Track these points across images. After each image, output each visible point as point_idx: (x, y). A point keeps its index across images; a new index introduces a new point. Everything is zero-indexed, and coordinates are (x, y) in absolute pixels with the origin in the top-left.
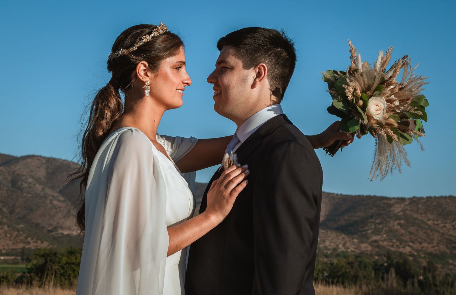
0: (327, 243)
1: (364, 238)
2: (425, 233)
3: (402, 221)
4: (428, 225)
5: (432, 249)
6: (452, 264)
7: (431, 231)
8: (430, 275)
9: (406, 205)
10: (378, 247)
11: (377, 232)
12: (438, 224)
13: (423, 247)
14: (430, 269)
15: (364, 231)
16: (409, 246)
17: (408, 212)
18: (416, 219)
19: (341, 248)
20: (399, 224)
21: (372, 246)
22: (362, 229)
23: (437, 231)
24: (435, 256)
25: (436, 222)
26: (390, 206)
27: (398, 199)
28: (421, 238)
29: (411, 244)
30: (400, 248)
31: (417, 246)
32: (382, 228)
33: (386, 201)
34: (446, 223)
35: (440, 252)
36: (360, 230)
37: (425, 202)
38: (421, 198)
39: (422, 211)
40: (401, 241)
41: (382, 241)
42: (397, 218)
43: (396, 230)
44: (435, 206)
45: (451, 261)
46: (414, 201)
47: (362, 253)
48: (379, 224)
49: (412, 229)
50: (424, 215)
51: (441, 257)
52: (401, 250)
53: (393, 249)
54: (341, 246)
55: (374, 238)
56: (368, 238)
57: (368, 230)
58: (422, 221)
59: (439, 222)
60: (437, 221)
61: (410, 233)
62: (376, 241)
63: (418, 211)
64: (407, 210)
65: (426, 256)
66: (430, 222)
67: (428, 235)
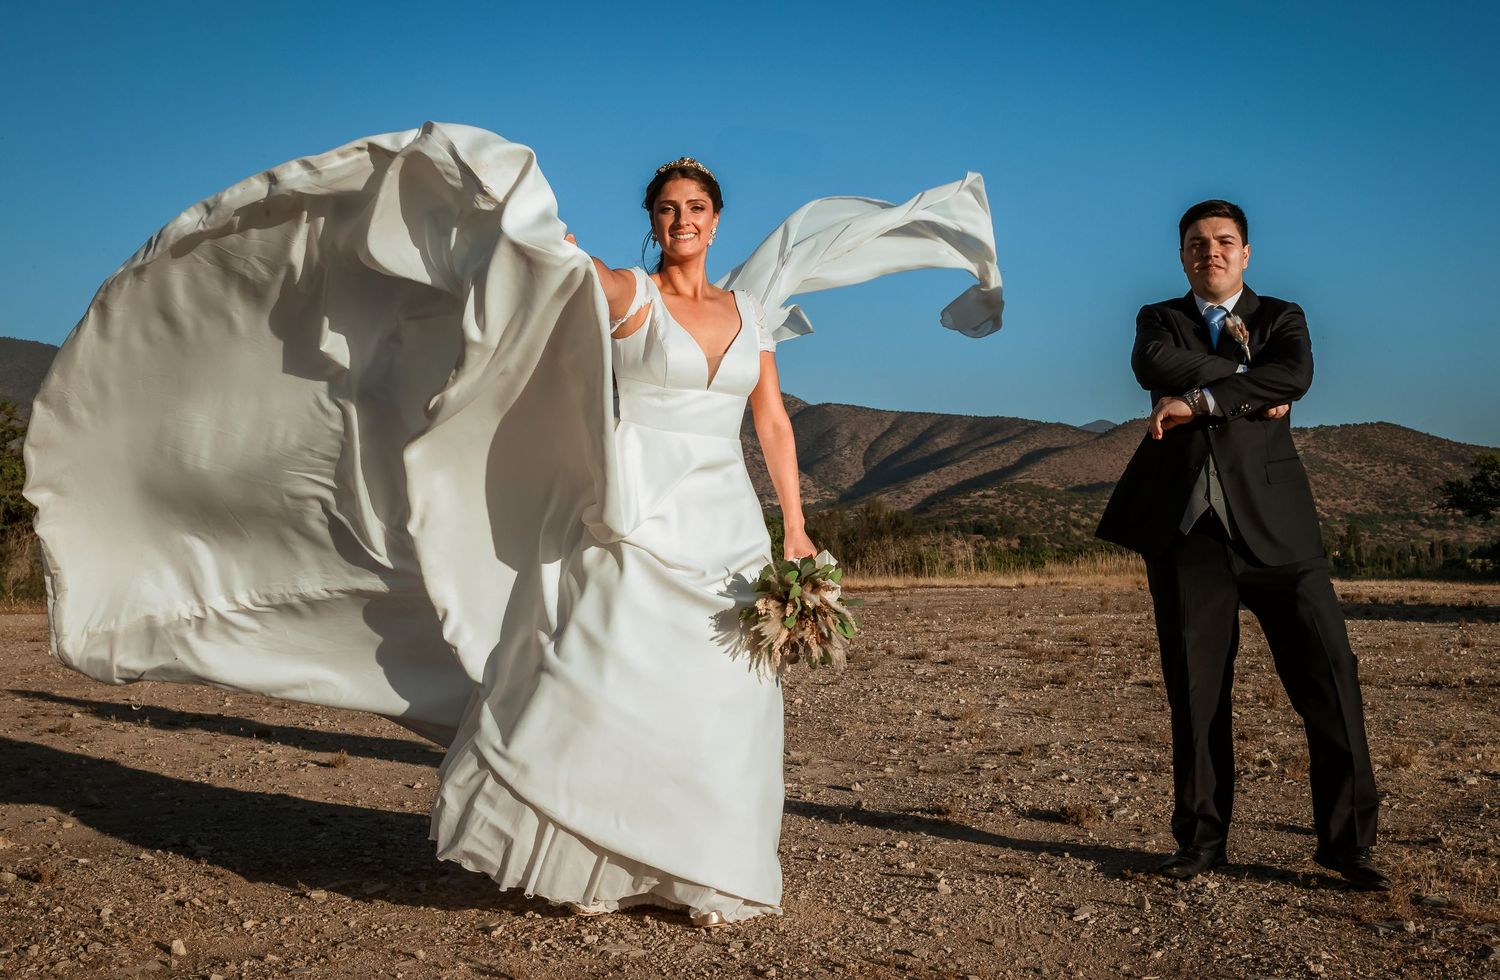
2: (1340, 482)
4: (1347, 470)
6: (1387, 531)
7: (1351, 479)
8: (1352, 552)
12: (1362, 468)
13: (1339, 505)
14: (1351, 539)
17: (1312, 451)
18: (1326, 460)
23: (1359, 479)
24: (1358, 518)
25: (1357, 465)
28: (1334, 491)
31: (1327, 504)
34: (1375, 466)
35: (1368, 511)
37: (1339, 434)
38: (1332, 427)
39: (1335, 448)
44: (1357, 440)
45: (1385, 526)
46: (1321, 433)
49: (1319, 477)
50: (1338, 454)
51: (1370, 519)
58: (1335, 463)
59: (1363, 465)
60: (1360, 463)
63: (1327, 447)
64: (1309, 447)
65: (1344, 518)
66: (1348, 466)
67: (1346, 486)
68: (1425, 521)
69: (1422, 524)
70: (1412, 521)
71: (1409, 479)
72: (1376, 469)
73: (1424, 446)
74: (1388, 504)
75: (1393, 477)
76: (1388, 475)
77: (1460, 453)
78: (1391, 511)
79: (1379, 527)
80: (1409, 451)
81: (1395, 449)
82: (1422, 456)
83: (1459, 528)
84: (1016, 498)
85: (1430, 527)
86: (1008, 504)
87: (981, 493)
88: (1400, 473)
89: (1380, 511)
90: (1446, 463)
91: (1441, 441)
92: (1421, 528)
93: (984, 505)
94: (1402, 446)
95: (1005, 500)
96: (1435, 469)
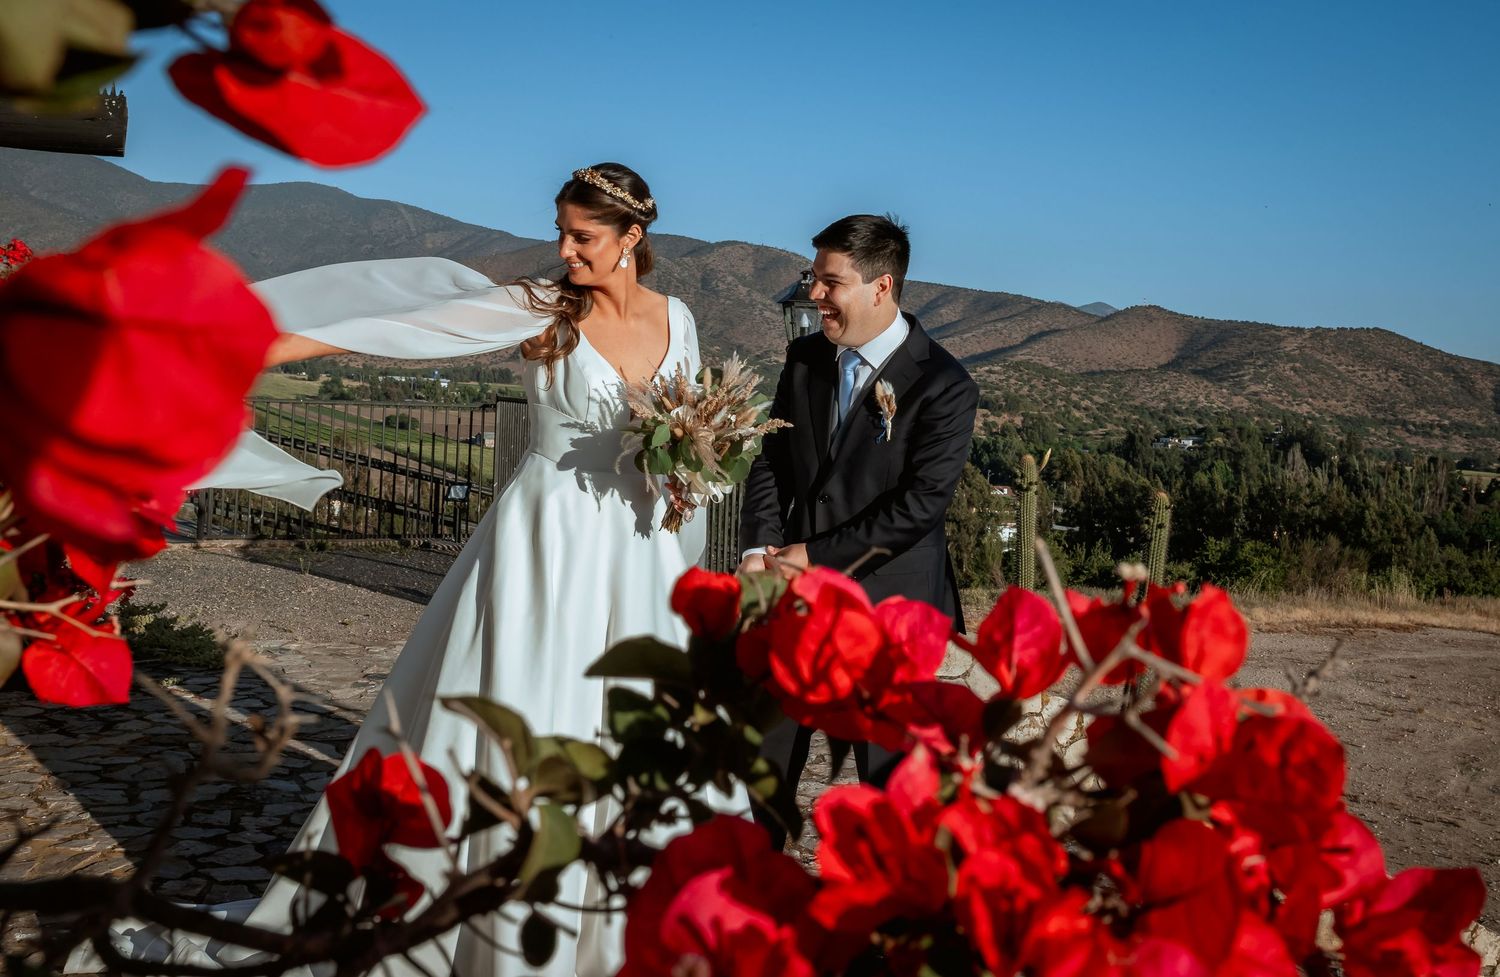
0: (1181, 394)
1: (1238, 386)
2: (1333, 384)
3: (1298, 365)
4: (1339, 372)
5: (1344, 410)
6: (1374, 435)
7: (1343, 381)
9: (1305, 340)
10: (1259, 402)
11: (1258, 379)
12: (1354, 371)
13: (1329, 406)
15: (1236, 377)
16: (1306, 402)
17: (1307, 351)
18: (1320, 361)
19: (1203, 402)
20: (1292, 369)
21: (1250, 400)
22: (1236, 374)
23: (1352, 382)
24: (1348, 420)
25: (1350, 368)
26: (1279, 339)
27: (1292, 329)
28: (1326, 392)
29: (1310, 400)
30: (1292, 405)
31: (1319, 403)
32: (1266, 374)
33: (1273, 331)
34: (1368, 370)
35: (1356, 414)
36: (1232, 374)
37: (1335, 336)
38: (1329, 330)
39: (1330, 351)
40: (1295, 395)
41: (1265, 393)
42: (1291, 359)
43: (1288, 378)
44: (1350, 342)
45: (1373, 430)
46: (1318, 334)
47: (1234, 410)
48: (1261, 367)
49: (1312, 377)
50: (1333, 356)
52: (1295, 409)
53: (1282, 407)
54: (1201, 398)
55: (1254, 388)
56: (1244, 388)
57: (1243, 375)
58: (1328, 365)
59: (1356, 368)
60: (1353, 366)
61: (1310, 383)
62: (1256, 394)
63: (1323, 349)
64: (1305, 347)
65: (1335, 420)
66: (1341, 368)
67: (1338, 387)
68: (1411, 427)
69: (1408, 431)
70: (1399, 427)
71: (1400, 386)
72: (1368, 373)
73: (1416, 355)
74: (1378, 409)
75: (1384, 382)
76: (1380, 380)
77: (1450, 365)
78: (1380, 416)
79: (1368, 431)
80: (1402, 359)
81: (1388, 356)
82: (1415, 365)
83: (1444, 437)
84: (1021, 376)
85: (1416, 434)
86: (1012, 381)
87: (987, 368)
88: (1390, 380)
89: (1370, 415)
90: (1436, 373)
91: (1433, 351)
92: (1408, 435)
93: (989, 380)
94: (1395, 354)
95: (1010, 377)
96: (1426, 378)
